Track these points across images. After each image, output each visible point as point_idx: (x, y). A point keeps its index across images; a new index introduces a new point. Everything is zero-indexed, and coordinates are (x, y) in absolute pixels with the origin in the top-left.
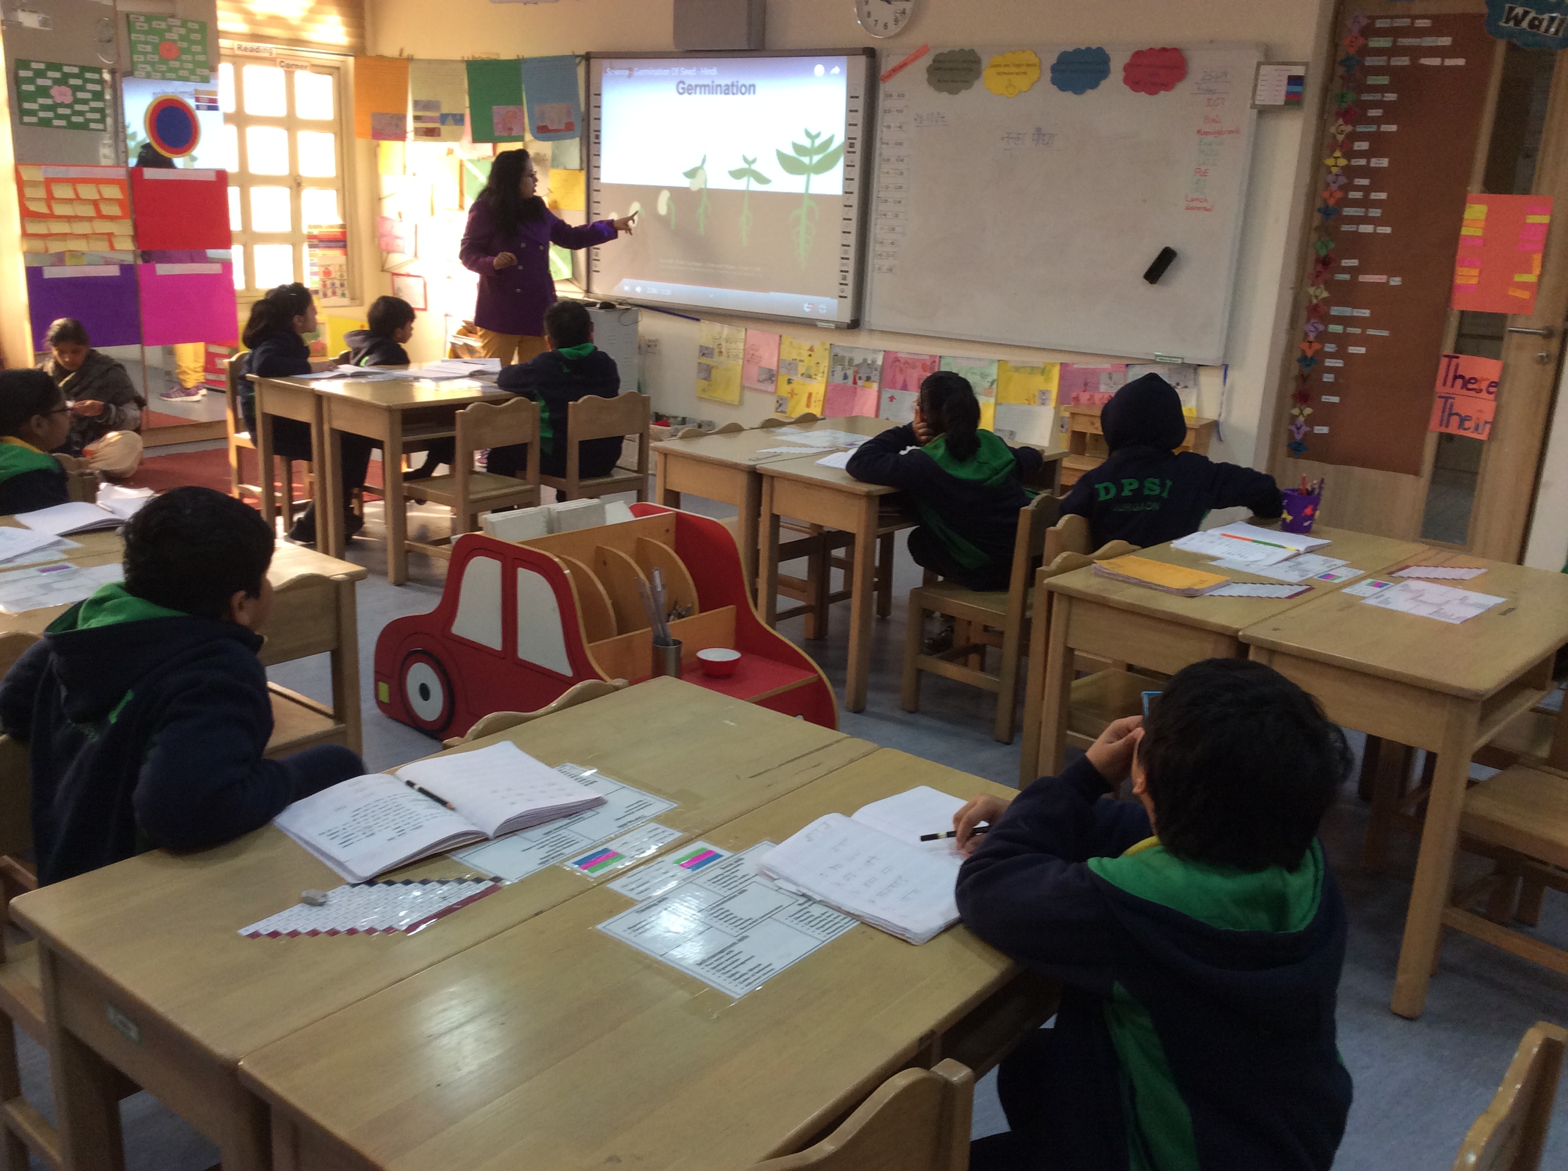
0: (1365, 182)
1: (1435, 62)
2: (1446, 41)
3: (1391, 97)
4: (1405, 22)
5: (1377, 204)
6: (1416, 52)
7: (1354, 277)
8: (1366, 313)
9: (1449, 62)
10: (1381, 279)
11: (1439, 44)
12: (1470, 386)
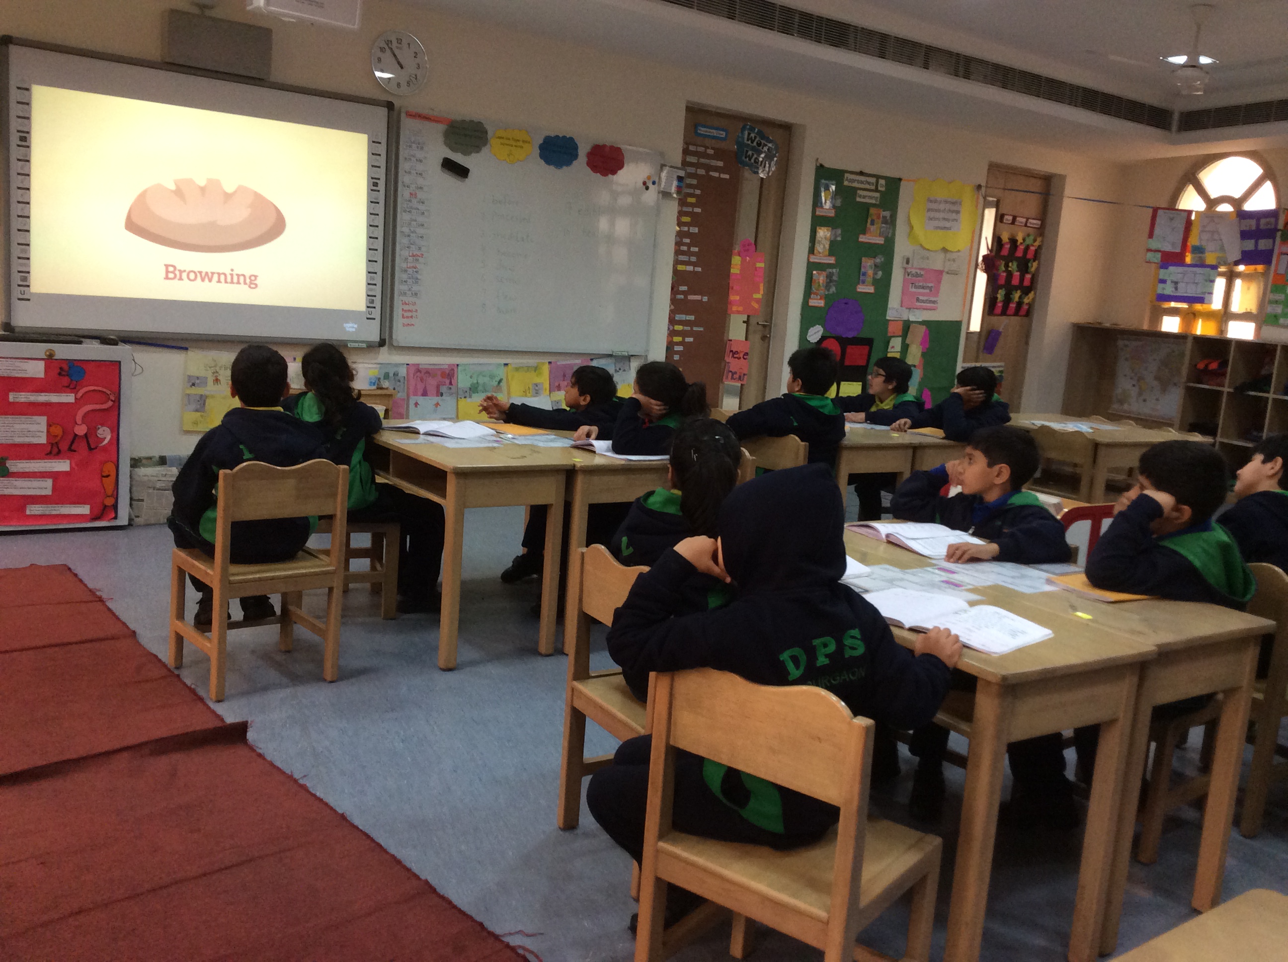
0: (687, 241)
1: (716, 174)
2: (720, 164)
3: (698, 192)
4: (701, 149)
5: (693, 254)
6: (709, 168)
7: (686, 297)
8: (692, 318)
9: (723, 176)
10: (698, 297)
11: (718, 165)
12: (735, 356)
